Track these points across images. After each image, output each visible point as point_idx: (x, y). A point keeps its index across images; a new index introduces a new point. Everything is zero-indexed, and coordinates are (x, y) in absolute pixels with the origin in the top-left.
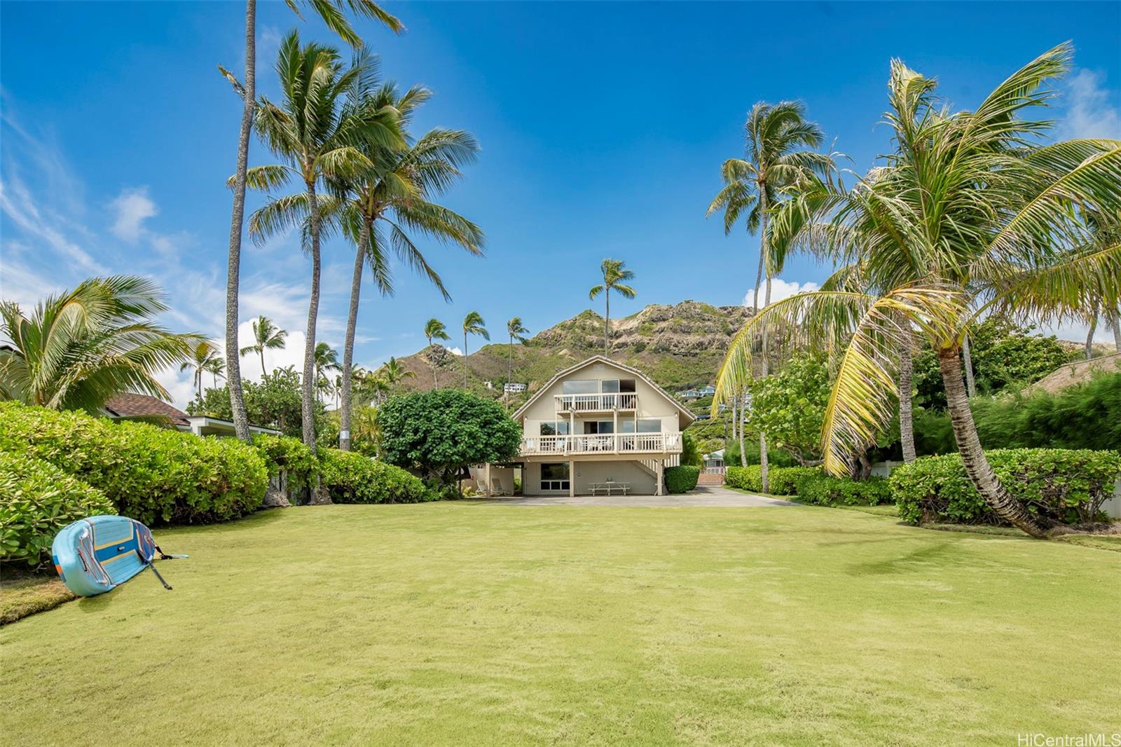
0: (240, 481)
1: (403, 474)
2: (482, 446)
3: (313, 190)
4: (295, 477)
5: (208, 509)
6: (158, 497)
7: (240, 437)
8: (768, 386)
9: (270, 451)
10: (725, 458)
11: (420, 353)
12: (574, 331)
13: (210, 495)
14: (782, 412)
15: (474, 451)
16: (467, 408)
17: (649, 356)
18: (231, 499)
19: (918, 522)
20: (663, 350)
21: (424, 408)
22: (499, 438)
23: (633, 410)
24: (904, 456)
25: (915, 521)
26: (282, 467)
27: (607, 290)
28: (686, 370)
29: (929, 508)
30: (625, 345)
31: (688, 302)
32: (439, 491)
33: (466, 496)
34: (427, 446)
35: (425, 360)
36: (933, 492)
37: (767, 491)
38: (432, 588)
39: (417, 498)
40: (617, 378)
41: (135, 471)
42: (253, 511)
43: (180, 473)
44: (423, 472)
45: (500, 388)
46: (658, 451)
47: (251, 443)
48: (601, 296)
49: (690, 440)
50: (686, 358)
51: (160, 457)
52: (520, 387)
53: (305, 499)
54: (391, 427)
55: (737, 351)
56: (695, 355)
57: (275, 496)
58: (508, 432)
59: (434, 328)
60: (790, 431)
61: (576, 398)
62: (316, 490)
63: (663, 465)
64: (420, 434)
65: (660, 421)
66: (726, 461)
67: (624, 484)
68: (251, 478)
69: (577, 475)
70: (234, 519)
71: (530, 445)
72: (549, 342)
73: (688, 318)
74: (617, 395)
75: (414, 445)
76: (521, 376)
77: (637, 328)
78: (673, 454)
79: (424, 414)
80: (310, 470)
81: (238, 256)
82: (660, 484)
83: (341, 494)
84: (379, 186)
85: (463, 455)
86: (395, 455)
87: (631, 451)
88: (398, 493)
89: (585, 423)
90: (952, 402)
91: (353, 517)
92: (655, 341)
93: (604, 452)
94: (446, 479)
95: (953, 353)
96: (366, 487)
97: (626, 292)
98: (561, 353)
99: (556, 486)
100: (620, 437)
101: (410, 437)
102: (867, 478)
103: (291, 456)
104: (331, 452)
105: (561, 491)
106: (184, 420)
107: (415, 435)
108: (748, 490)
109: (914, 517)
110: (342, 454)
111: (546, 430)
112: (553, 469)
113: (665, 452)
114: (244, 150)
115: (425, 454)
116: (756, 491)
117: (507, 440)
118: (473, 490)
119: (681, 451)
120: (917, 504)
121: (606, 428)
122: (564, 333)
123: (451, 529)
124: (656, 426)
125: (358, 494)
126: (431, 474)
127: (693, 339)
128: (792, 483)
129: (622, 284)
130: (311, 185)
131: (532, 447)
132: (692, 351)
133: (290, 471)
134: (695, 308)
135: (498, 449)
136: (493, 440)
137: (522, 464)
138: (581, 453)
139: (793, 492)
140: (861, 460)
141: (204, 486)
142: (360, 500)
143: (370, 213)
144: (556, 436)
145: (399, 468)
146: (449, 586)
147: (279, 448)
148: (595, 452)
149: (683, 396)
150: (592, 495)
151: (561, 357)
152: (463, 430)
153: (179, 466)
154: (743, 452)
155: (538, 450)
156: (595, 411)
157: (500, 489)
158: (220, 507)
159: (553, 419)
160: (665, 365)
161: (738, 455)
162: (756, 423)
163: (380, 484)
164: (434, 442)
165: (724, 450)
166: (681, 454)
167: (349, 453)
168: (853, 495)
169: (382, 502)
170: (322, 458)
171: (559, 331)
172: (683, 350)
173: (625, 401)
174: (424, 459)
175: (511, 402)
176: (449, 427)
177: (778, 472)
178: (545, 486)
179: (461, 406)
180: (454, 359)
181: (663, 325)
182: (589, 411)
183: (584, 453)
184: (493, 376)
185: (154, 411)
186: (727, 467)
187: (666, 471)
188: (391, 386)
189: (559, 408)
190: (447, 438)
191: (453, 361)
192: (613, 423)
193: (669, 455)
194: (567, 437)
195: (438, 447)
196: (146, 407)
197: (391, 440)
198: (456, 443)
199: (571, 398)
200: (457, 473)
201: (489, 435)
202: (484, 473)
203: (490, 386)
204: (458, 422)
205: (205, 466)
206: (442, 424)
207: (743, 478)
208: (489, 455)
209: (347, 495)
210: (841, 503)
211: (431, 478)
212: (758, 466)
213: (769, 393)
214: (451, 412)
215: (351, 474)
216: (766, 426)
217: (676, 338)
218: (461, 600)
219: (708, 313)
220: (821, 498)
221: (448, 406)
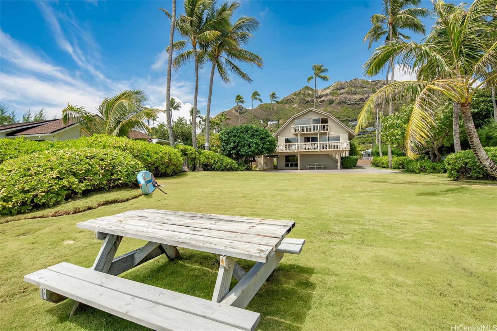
0: (175, 161)
1: (229, 160)
2: (261, 148)
3: (195, 49)
4: (190, 160)
5: (164, 171)
6: (150, 167)
7: (172, 145)
8: (390, 119)
9: (182, 151)
10: (372, 153)
11: (232, 109)
12: (300, 96)
13: (165, 166)
14: (396, 131)
15: (257, 150)
16: (254, 133)
17: (336, 106)
18: (172, 168)
19: (457, 179)
20: (342, 103)
21: (237, 133)
22: (268, 145)
23: (327, 131)
24: (455, 150)
25: (456, 178)
26: (186, 157)
27: (315, 78)
28: (354, 112)
29: (462, 173)
30: (324, 101)
31: (355, 79)
32: (243, 167)
33: (253, 169)
34: (238, 148)
35: (234, 112)
36: (464, 166)
37: (391, 168)
38: (250, 195)
39: (235, 169)
40: (319, 117)
41: (143, 157)
42: (178, 173)
43: (156, 158)
44: (236, 159)
45: (266, 123)
46: (338, 150)
47: (175, 147)
48: (312, 81)
49: (354, 145)
50: (354, 106)
51: (151, 152)
52: (275, 122)
53: (194, 169)
54: (224, 141)
55: (368, 107)
56: (359, 104)
57: (184, 168)
58: (271, 142)
59: (239, 98)
60: (400, 139)
61: (301, 127)
62: (198, 166)
63: (341, 156)
64: (236, 144)
65: (339, 136)
66: (372, 154)
67: (322, 165)
68: (178, 160)
69: (301, 161)
70: (172, 175)
71: (281, 147)
72: (288, 101)
73: (355, 87)
74: (319, 125)
75: (233, 148)
76: (276, 118)
77: (330, 93)
78: (345, 151)
79: (237, 135)
80: (196, 158)
81: (170, 77)
82: (339, 164)
83: (207, 167)
84: (220, 44)
85: (253, 152)
86: (226, 152)
87: (326, 150)
88: (228, 167)
89: (305, 138)
90: (466, 126)
91: (213, 176)
92: (339, 99)
93: (313, 150)
94: (246, 162)
95: (466, 105)
96: (216, 165)
97: (324, 78)
98: (294, 106)
99: (292, 165)
100: (320, 143)
101: (232, 145)
102: (439, 161)
103: (189, 152)
104: (202, 151)
105: (294, 167)
106: (150, 139)
107: (234, 144)
108: (383, 167)
109: (455, 177)
110: (206, 152)
111: (288, 141)
112: (290, 158)
113: (341, 150)
114: (172, 37)
115: (238, 152)
116: (386, 168)
117: (271, 145)
118: (256, 167)
119: (349, 150)
120: (456, 171)
121: (315, 140)
122: (295, 97)
123: (251, 180)
124: (338, 139)
125: (213, 167)
126: (240, 160)
127: (358, 97)
128: (403, 164)
129: (322, 75)
130: (195, 47)
131: (281, 148)
132: (357, 103)
133: (188, 158)
134: (359, 82)
135: (267, 149)
136: (265, 146)
137: (277, 156)
138: (303, 151)
139: (403, 168)
140: (436, 152)
141: (164, 163)
142: (214, 170)
143: (216, 55)
144: (292, 144)
145: (228, 157)
146: (255, 195)
147: (185, 149)
148: (309, 150)
149: (352, 124)
150: (308, 169)
151: (294, 108)
152: (253, 141)
153: (156, 156)
154: (380, 150)
155: (284, 150)
156: (309, 132)
157: (268, 166)
158: (169, 171)
159: (291, 136)
160: (344, 110)
161: (378, 151)
162: (384, 136)
163: (221, 164)
164: (241, 147)
165: (371, 149)
166: (349, 151)
167: (209, 151)
168: (431, 168)
169: (222, 171)
170: (200, 153)
171: (293, 96)
172: (352, 102)
173: (323, 128)
174: (237, 154)
175: (271, 129)
176: (247, 140)
177: (396, 159)
178: (287, 165)
179: (252, 132)
180: (247, 111)
181: (342, 91)
182: (307, 132)
183: (304, 151)
184: (263, 118)
185: (140, 136)
186: (373, 157)
187: (342, 158)
188: (221, 124)
189: (293, 131)
190: (246, 145)
191: (246, 112)
192: (317, 137)
193: (343, 151)
194: (297, 144)
195: (243, 149)
196: (138, 135)
197: (225, 146)
198: (250, 147)
199: (298, 127)
200: (250, 160)
201: (264, 143)
202: (261, 160)
203: (262, 122)
204: (251, 138)
205: (164, 155)
206: (244, 139)
207: (380, 162)
208: (263, 152)
209: (209, 168)
210: (425, 172)
211: (240, 161)
212: (387, 156)
213: (390, 122)
214: (248, 134)
215: (210, 159)
216: (389, 137)
217: (349, 97)
218: (261, 198)
219: (365, 84)
220: (415, 170)
221: (247, 131)
